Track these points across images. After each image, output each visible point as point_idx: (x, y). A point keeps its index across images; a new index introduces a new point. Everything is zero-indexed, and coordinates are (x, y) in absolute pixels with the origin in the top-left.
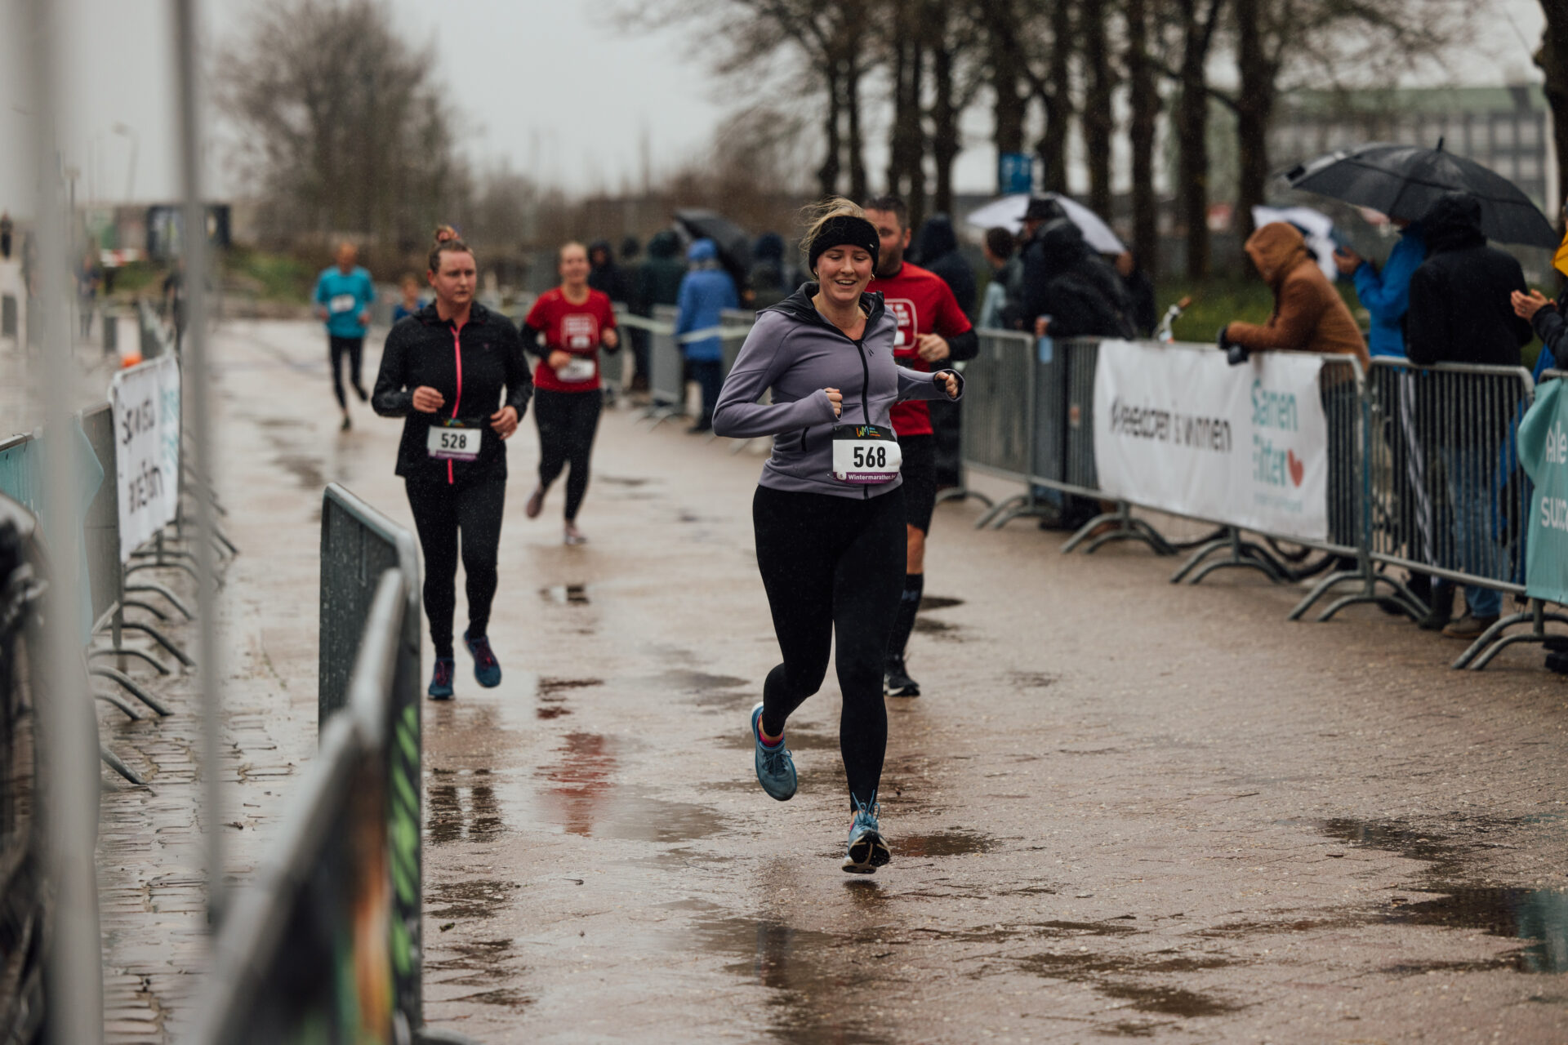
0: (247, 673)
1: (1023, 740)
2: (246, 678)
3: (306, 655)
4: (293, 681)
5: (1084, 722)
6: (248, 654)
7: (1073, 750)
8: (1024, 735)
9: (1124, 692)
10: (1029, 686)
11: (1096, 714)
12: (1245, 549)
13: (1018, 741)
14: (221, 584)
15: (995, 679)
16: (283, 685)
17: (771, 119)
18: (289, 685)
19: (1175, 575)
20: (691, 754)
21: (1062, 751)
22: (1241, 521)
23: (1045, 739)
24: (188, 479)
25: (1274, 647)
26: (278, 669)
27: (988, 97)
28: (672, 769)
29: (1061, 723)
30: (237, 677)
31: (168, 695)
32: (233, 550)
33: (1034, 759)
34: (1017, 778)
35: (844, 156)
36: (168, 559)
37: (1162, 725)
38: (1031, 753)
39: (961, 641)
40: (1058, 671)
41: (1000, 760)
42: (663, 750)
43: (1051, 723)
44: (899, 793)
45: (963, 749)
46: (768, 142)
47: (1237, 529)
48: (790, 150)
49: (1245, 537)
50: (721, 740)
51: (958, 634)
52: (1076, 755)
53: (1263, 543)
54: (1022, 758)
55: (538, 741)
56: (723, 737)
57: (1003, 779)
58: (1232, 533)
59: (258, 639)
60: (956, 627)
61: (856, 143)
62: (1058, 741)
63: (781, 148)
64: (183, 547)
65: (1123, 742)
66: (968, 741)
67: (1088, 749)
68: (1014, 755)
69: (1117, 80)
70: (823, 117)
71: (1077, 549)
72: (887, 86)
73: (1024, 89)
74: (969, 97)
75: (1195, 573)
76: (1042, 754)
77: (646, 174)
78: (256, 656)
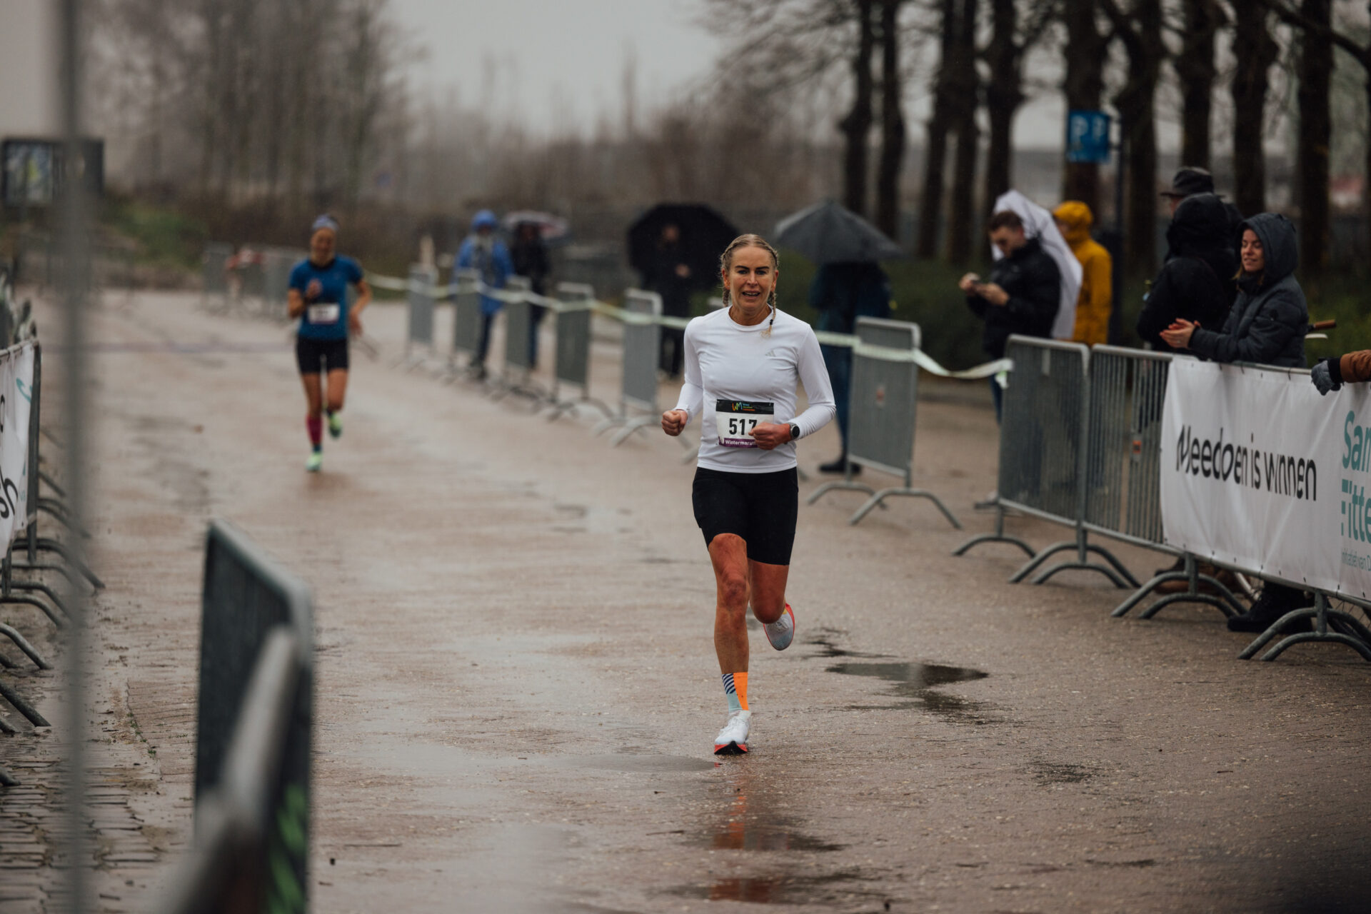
0: (107, 736)
1: (1043, 847)
2: (108, 742)
3: (180, 716)
4: (164, 748)
5: (1119, 826)
6: (109, 713)
7: (1102, 860)
8: (1045, 841)
9: (1171, 792)
10: (1056, 781)
11: (1134, 818)
12: (1335, 620)
13: (1036, 847)
14: (81, 625)
15: (1016, 771)
16: (152, 752)
17: (787, 53)
18: (157, 750)
19: (1246, 650)
20: (641, 850)
21: (1089, 861)
22: (1330, 586)
23: (1070, 846)
24: (45, 491)
25: (1359, 742)
26: (147, 733)
27: (1060, 32)
28: (617, 868)
29: (1091, 827)
30: (96, 741)
31: (11, 760)
32: (98, 585)
33: (1054, 869)
34: (1031, 892)
35: (877, 102)
36: (15, 593)
37: (1213, 834)
38: (1051, 863)
39: (980, 723)
40: (1095, 763)
41: (1013, 870)
42: (608, 845)
43: (1079, 826)
44: (887, 906)
45: (970, 854)
46: (783, 83)
47: (1325, 595)
48: (812, 91)
49: (1335, 605)
50: (679, 834)
51: (976, 714)
52: (1105, 866)
53: (1357, 614)
54: (1040, 868)
55: (458, 830)
56: (681, 832)
57: (1015, 892)
58: (1318, 599)
59: (123, 695)
60: (976, 706)
61: (892, 86)
62: (1086, 849)
63: (801, 91)
64: (36, 577)
65: (1164, 853)
66: (977, 846)
67: (1119, 860)
68: (1029, 864)
69: (1222, 21)
70: (853, 52)
71: (1129, 614)
72: (933, 18)
73: (1103, 26)
74: (1035, 35)
75: (1273, 650)
76: (1064, 864)
77: (629, 118)
78: (119, 715)
